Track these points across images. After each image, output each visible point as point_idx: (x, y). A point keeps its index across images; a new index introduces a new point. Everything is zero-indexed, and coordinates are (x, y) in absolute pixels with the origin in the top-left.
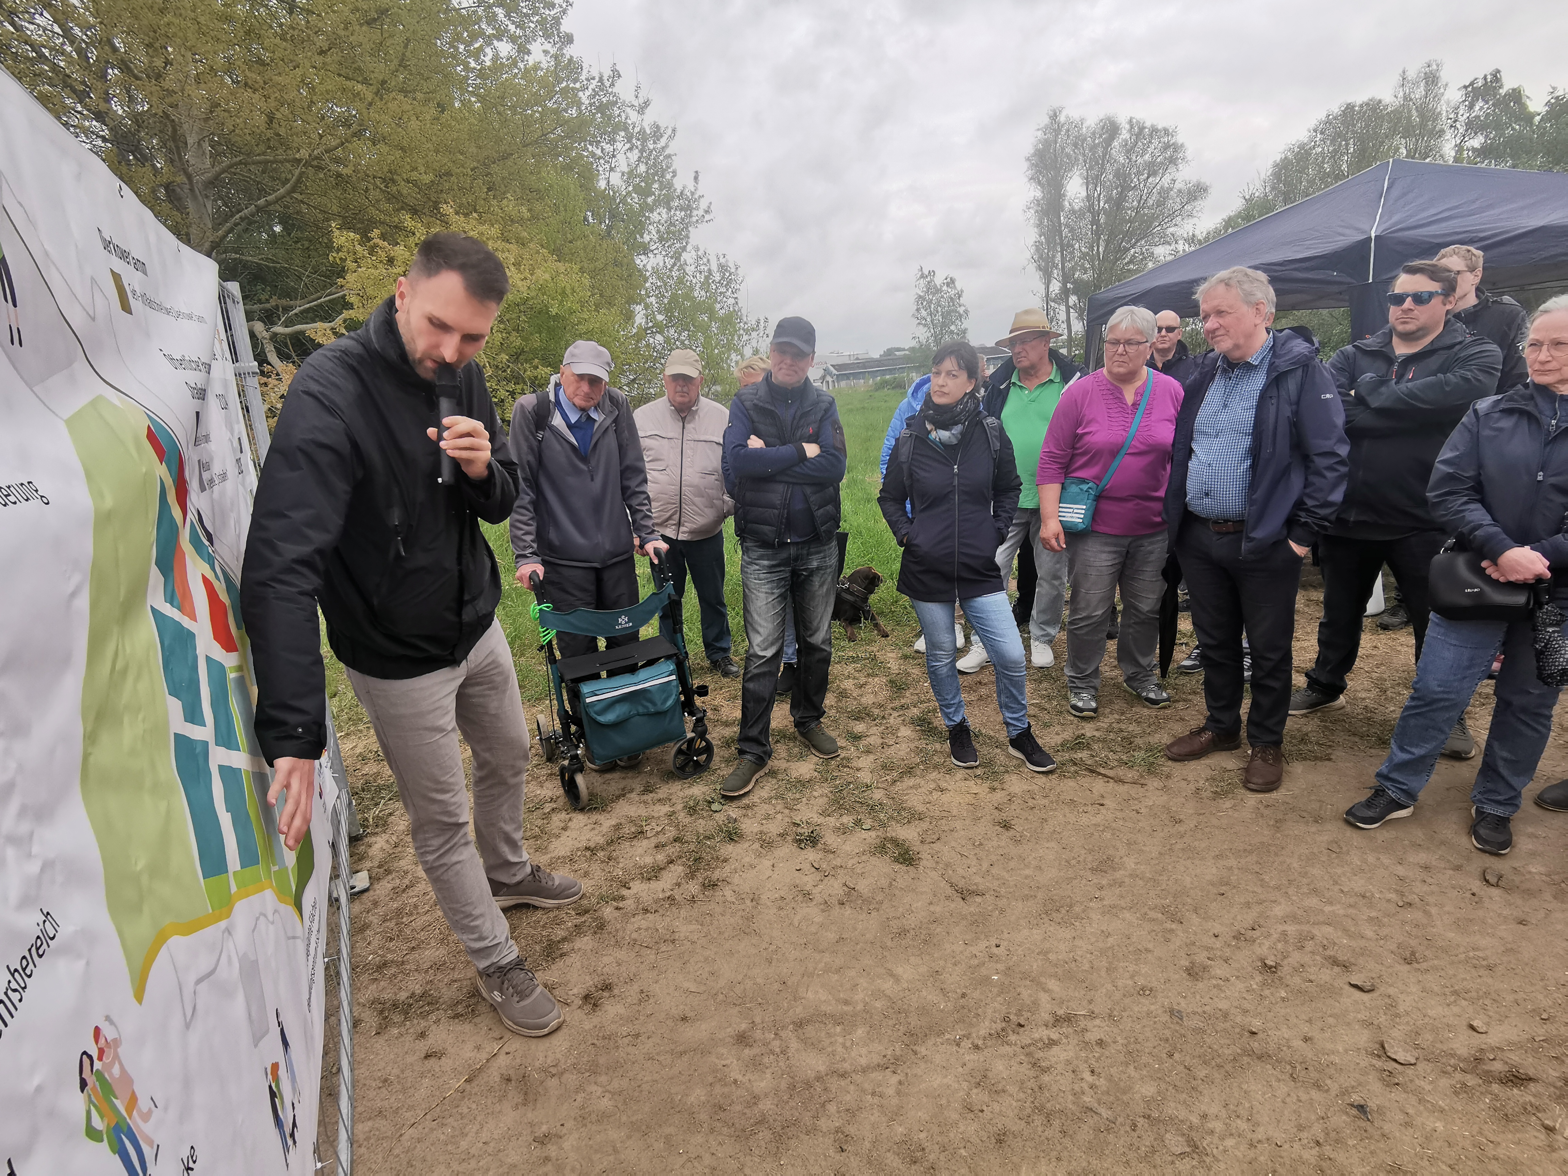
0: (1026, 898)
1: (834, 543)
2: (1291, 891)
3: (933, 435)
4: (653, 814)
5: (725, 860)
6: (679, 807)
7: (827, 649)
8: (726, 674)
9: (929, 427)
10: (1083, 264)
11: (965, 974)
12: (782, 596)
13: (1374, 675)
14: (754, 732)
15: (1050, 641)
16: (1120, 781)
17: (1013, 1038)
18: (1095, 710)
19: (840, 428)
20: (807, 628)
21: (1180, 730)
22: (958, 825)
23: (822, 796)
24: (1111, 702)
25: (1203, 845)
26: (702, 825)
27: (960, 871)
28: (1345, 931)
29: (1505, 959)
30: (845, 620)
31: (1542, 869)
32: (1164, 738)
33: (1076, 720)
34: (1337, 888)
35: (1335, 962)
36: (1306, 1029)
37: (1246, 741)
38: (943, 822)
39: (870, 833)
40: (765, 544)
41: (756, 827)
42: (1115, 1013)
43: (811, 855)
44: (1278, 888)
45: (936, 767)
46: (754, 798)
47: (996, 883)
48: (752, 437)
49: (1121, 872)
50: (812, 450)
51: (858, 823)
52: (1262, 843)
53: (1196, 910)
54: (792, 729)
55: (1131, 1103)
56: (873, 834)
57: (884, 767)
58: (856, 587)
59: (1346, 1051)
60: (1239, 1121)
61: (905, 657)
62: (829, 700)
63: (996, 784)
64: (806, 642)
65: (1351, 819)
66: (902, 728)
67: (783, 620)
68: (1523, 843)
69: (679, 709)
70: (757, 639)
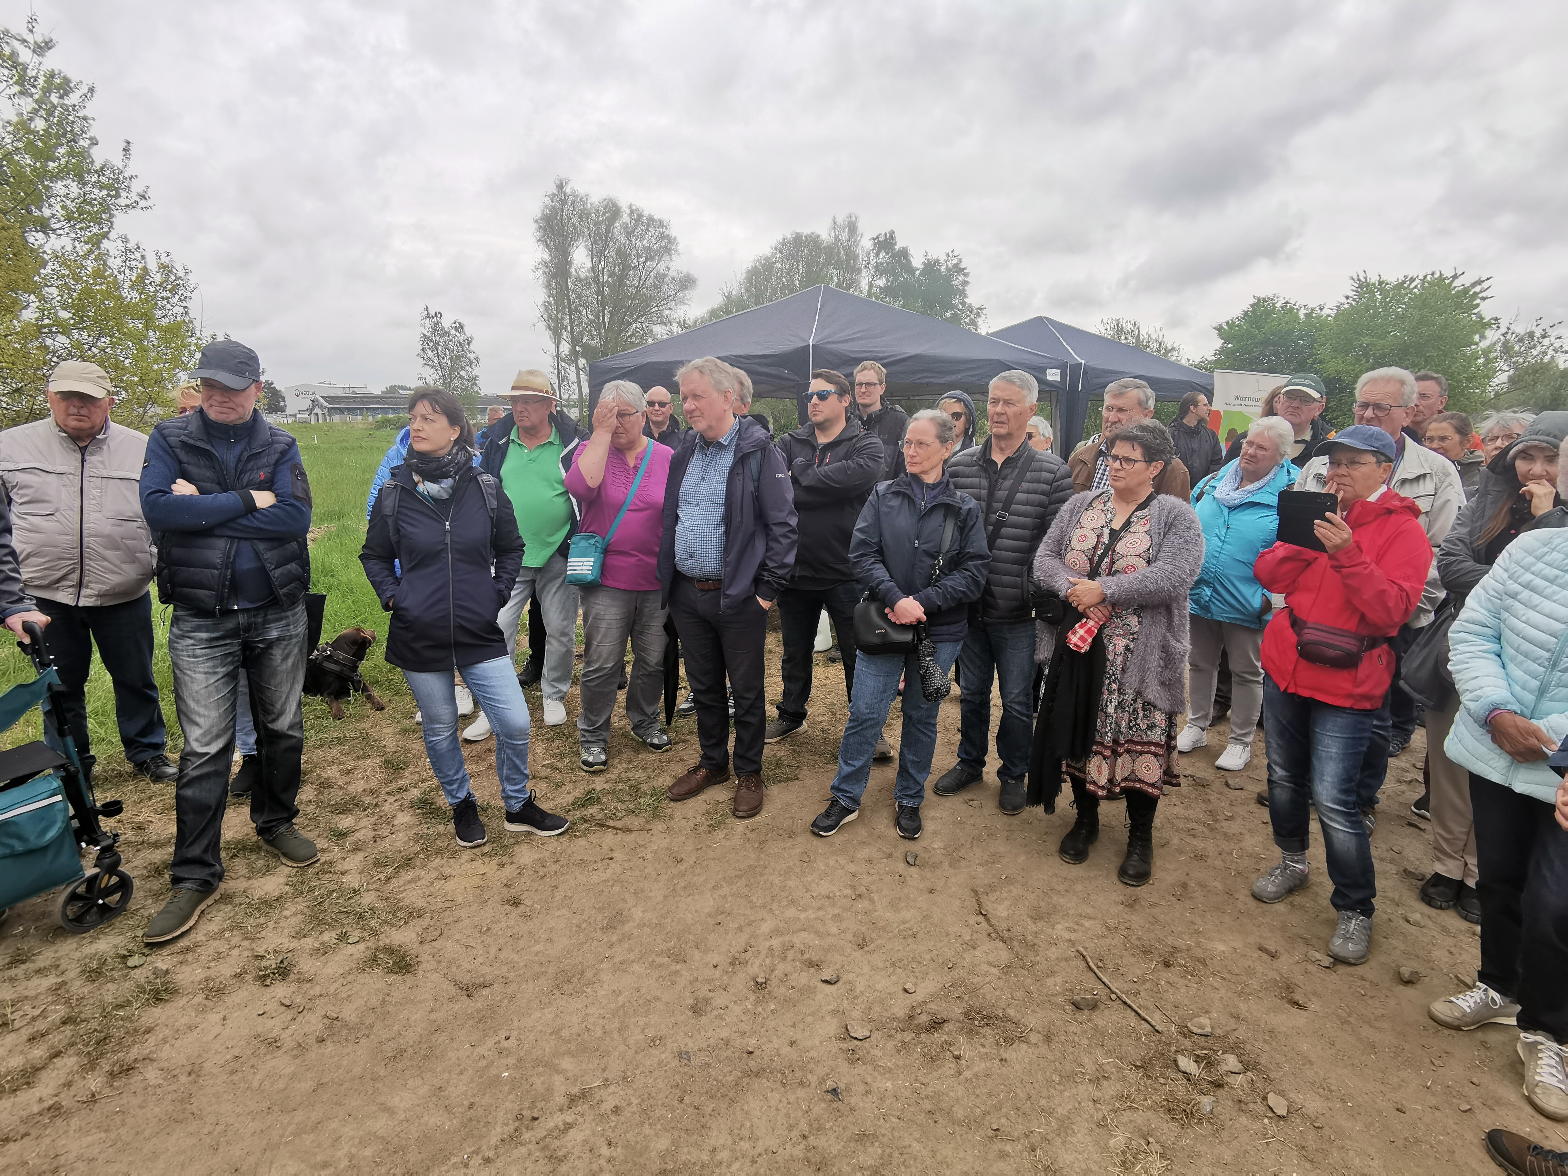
0: (538, 976)
1: (301, 608)
2: (775, 906)
3: (421, 487)
4: (26, 993)
5: (149, 1031)
6: (72, 974)
7: (297, 734)
8: (158, 778)
9: (416, 478)
10: (590, 331)
11: (472, 1081)
12: (232, 676)
13: (827, 701)
14: (196, 851)
15: (563, 698)
16: (627, 830)
17: (527, 1136)
18: (604, 763)
19: (303, 474)
20: (267, 712)
21: (679, 770)
22: (463, 913)
23: (295, 914)
24: (620, 752)
25: (702, 879)
26: (110, 992)
27: (466, 965)
28: (817, 932)
29: (923, 925)
30: (329, 695)
31: (942, 845)
32: (666, 780)
33: (587, 775)
34: (808, 895)
35: (811, 964)
36: (791, 1033)
37: (733, 773)
38: (447, 913)
39: (358, 946)
40: (200, 611)
41: (200, 974)
42: (629, 1074)
43: (281, 990)
44: (763, 906)
45: (439, 852)
46: (198, 936)
47: (505, 969)
48: (179, 481)
49: (631, 924)
50: (263, 499)
51: (343, 938)
52: (749, 866)
53: (697, 946)
54: (255, 838)
55: (648, 1163)
56: (362, 946)
57: (377, 864)
58: (341, 655)
59: (821, 1043)
60: (742, 1143)
61: (404, 731)
62: (306, 795)
63: (505, 859)
64: (267, 729)
65: (816, 830)
66: (400, 815)
67: (233, 706)
68: (929, 826)
69: (70, 840)
70: (195, 733)
